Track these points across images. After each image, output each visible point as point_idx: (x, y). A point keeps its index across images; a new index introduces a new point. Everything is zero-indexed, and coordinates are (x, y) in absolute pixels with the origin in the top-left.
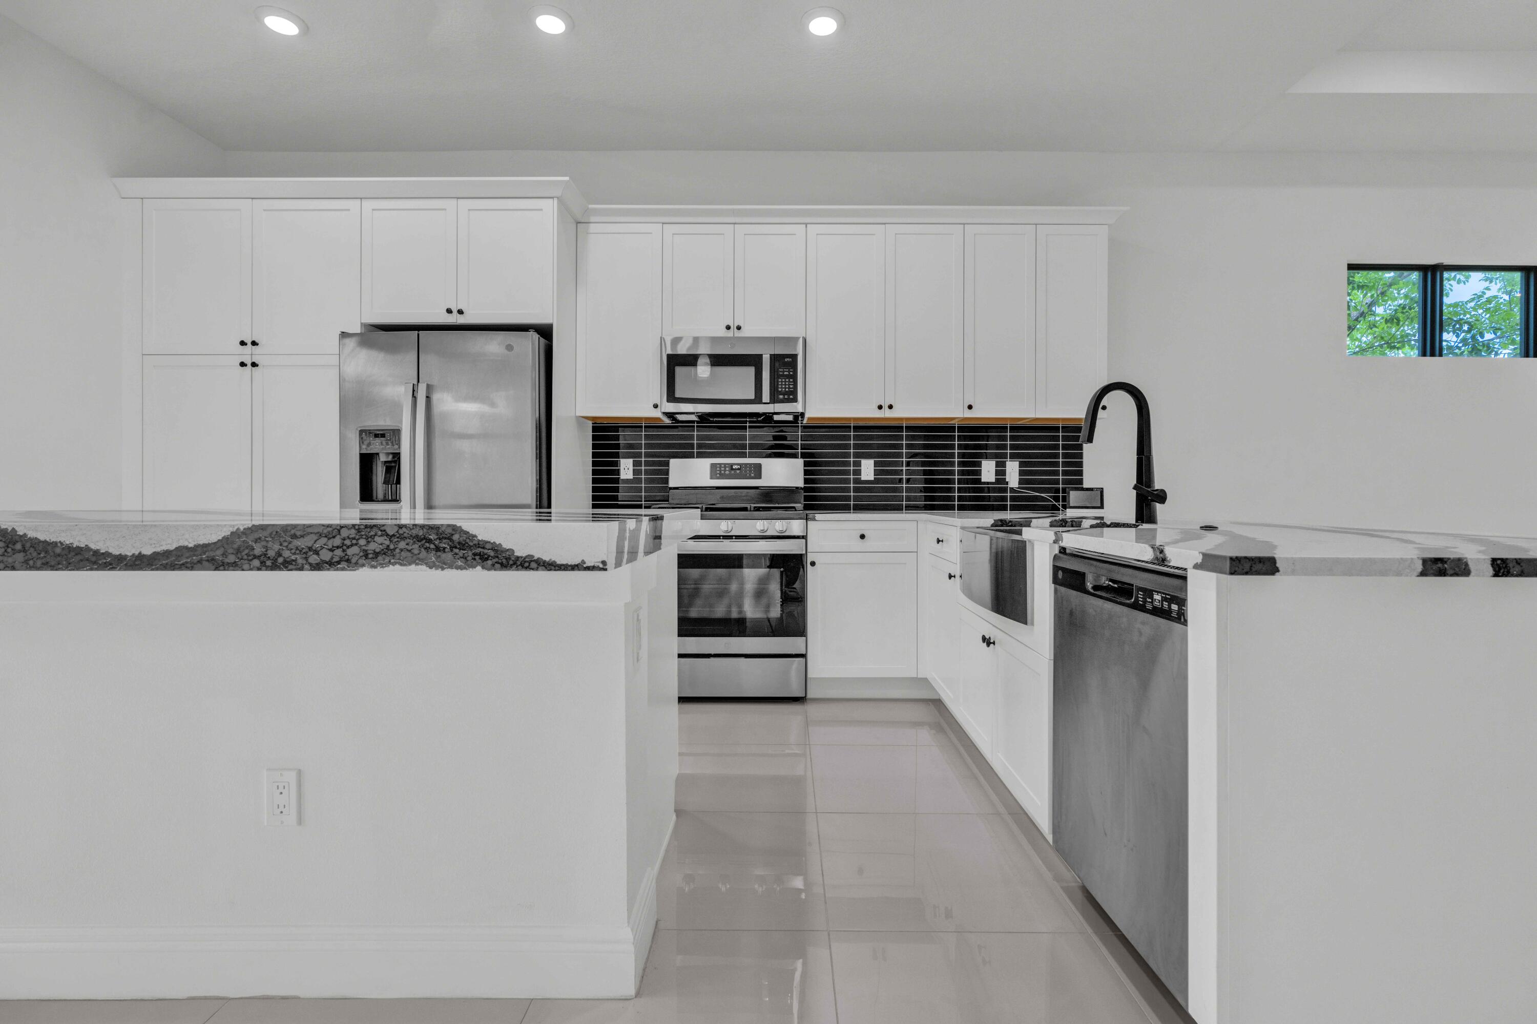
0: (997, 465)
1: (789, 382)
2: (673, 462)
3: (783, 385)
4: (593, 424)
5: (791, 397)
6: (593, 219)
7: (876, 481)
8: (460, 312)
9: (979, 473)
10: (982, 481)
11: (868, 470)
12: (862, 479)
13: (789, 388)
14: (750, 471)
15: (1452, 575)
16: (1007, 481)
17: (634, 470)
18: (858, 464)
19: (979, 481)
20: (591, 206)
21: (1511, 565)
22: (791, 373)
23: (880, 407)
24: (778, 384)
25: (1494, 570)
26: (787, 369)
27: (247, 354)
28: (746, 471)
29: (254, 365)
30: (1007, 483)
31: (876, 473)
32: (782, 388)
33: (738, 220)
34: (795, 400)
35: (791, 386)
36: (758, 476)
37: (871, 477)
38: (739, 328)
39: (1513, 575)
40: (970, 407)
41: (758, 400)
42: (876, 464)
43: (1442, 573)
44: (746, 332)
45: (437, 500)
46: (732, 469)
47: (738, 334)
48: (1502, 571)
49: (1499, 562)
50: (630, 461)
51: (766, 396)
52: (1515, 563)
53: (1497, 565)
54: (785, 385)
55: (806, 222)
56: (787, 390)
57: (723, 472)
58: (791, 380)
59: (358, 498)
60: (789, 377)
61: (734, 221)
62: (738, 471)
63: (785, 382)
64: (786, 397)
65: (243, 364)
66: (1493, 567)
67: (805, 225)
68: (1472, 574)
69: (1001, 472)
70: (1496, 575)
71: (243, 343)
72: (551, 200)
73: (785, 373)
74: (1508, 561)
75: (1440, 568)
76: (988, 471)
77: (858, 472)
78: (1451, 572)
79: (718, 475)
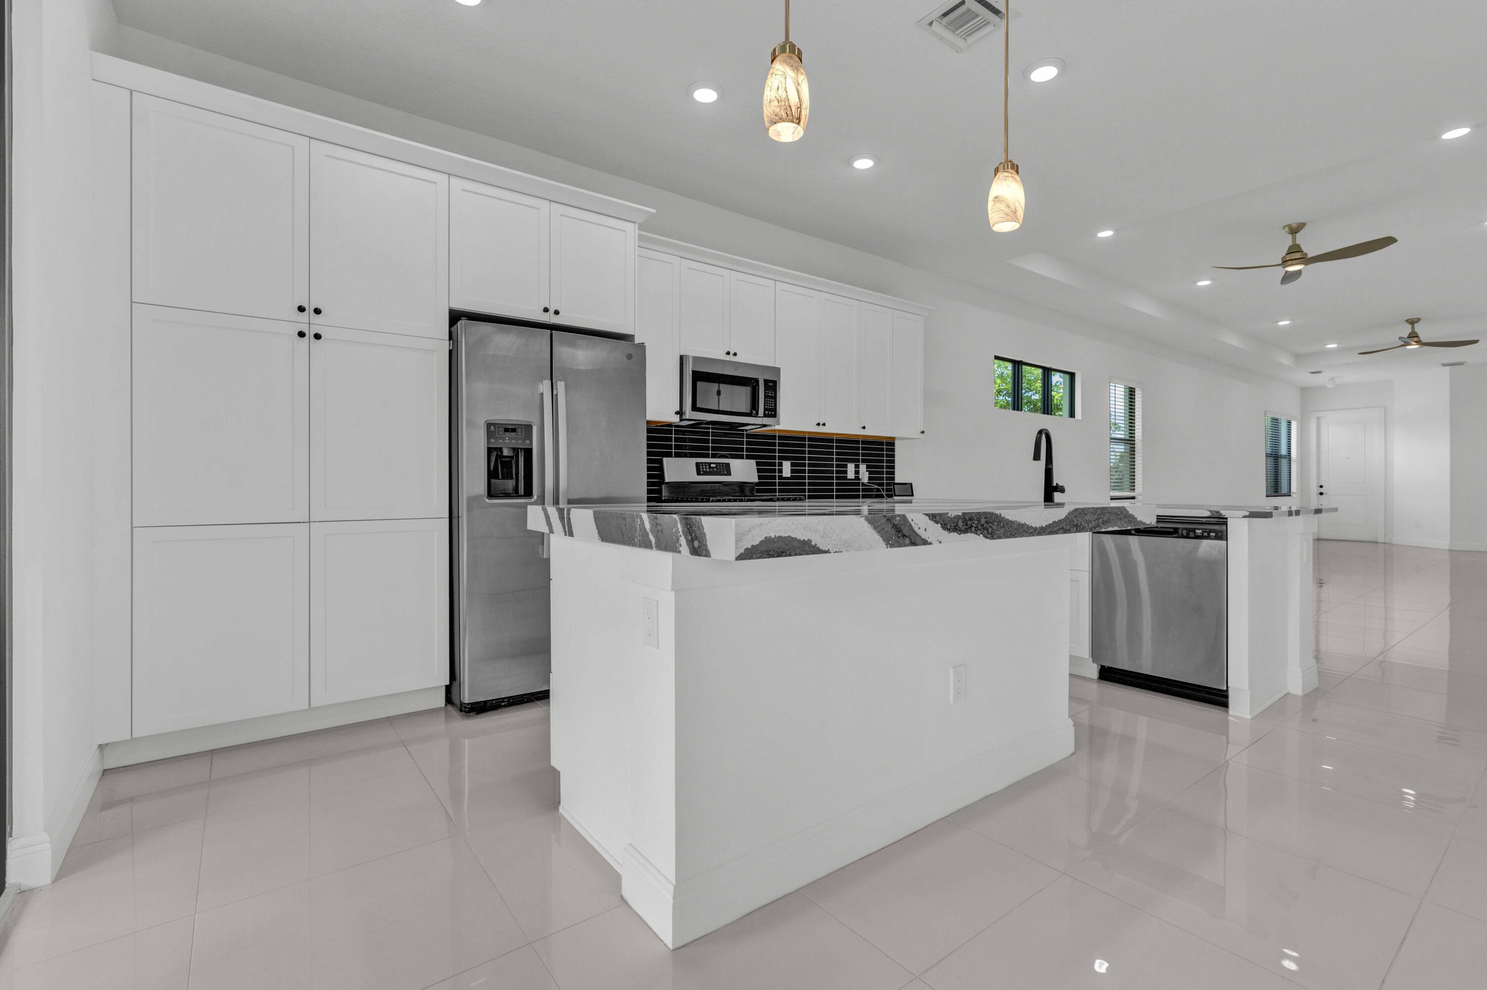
0: (855, 467)
1: (772, 401)
2: (665, 460)
7: (792, 478)
8: (557, 312)
9: (846, 472)
10: (848, 478)
11: (787, 469)
12: (783, 476)
13: (772, 406)
14: (723, 470)
16: (860, 478)
18: (781, 465)
19: (846, 478)
22: (773, 395)
23: (818, 425)
24: (765, 403)
26: (771, 391)
27: (304, 323)
28: (720, 469)
29: (317, 337)
31: (792, 471)
33: (734, 267)
34: (776, 414)
36: (729, 473)
37: (789, 475)
38: (735, 354)
40: (864, 428)
42: (792, 465)
44: (742, 359)
46: (710, 467)
47: (736, 359)
51: (761, 412)
54: (769, 403)
55: (776, 279)
56: (770, 407)
57: (705, 470)
58: (773, 400)
61: (731, 268)
62: (715, 469)
63: (769, 401)
64: (773, 413)
65: (302, 334)
67: (775, 282)
69: (857, 472)
71: (302, 310)
72: (633, 224)
73: (770, 394)
76: (851, 471)
77: (781, 471)
79: (702, 472)
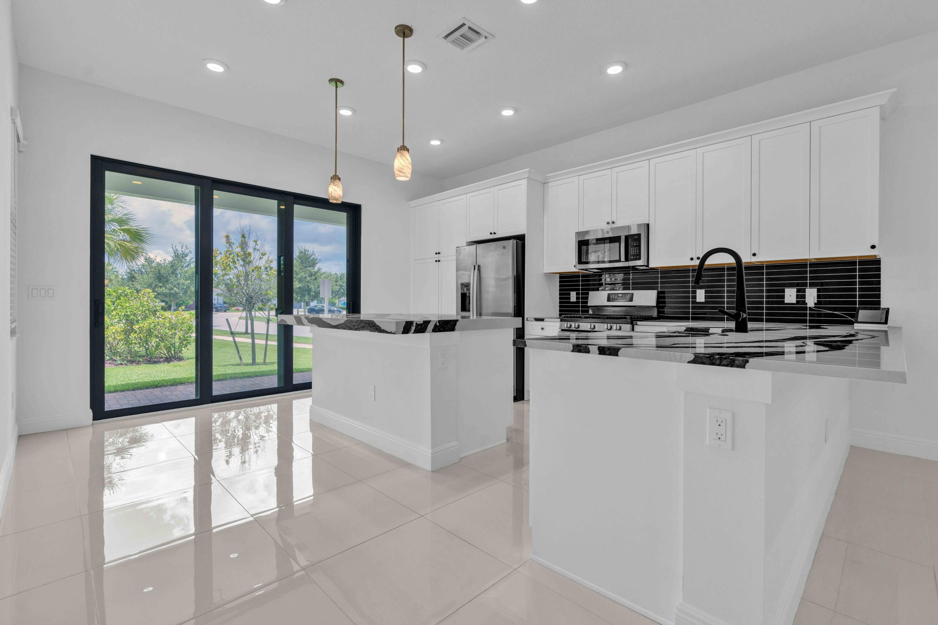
0: (798, 291)
2: (590, 293)
3: (632, 251)
4: (560, 275)
5: (638, 257)
6: (550, 181)
7: (706, 302)
8: (495, 233)
9: (783, 297)
10: (785, 302)
11: (701, 296)
12: (697, 301)
13: (637, 252)
14: (628, 298)
15: (583, 352)
16: (806, 302)
17: (576, 297)
18: (695, 292)
19: (783, 303)
20: (548, 175)
21: (606, 350)
22: (638, 244)
23: (692, 259)
24: (631, 251)
25: (599, 352)
26: (635, 242)
27: (437, 257)
28: (626, 297)
29: (439, 261)
30: (806, 304)
31: (706, 297)
32: (633, 253)
33: (613, 166)
34: (640, 259)
35: (638, 251)
36: (631, 300)
37: (703, 300)
38: (613, 223)
39: (606, 355)
41: (619, 261)
42: (706, 292)
43: (580, 351)
44: (618, 225)
45: (484, 311)
46: (617, 296)
47: (614, 226)
48: (602, 352)
49: (601, 348)
50: (575, 293)
51: (623, 258)
52: (607, 349)
53: (600, 349)
54: (635, 251)
55: (649, 158)
56: (635, 253)
57: (613, 298)
58: (638, 248)
59: (461, 310)
60: (636, 246)
61: (611, 167)
62: (621, 298)
63: (635, 249)
64: (635, 257)
65: (436, 261)
66: (599, 350)
67: (648, 160)
68: (591, 352)
69: (801, 296)
70: (600, 354)
71: (436, 253)
72: (523, 180)
73: (635, 244)
74: (605, 348)
75: (579, 349)
76: (790, 296)
77: (695, 297)
78: (583, 351)
79: (611, 300)
